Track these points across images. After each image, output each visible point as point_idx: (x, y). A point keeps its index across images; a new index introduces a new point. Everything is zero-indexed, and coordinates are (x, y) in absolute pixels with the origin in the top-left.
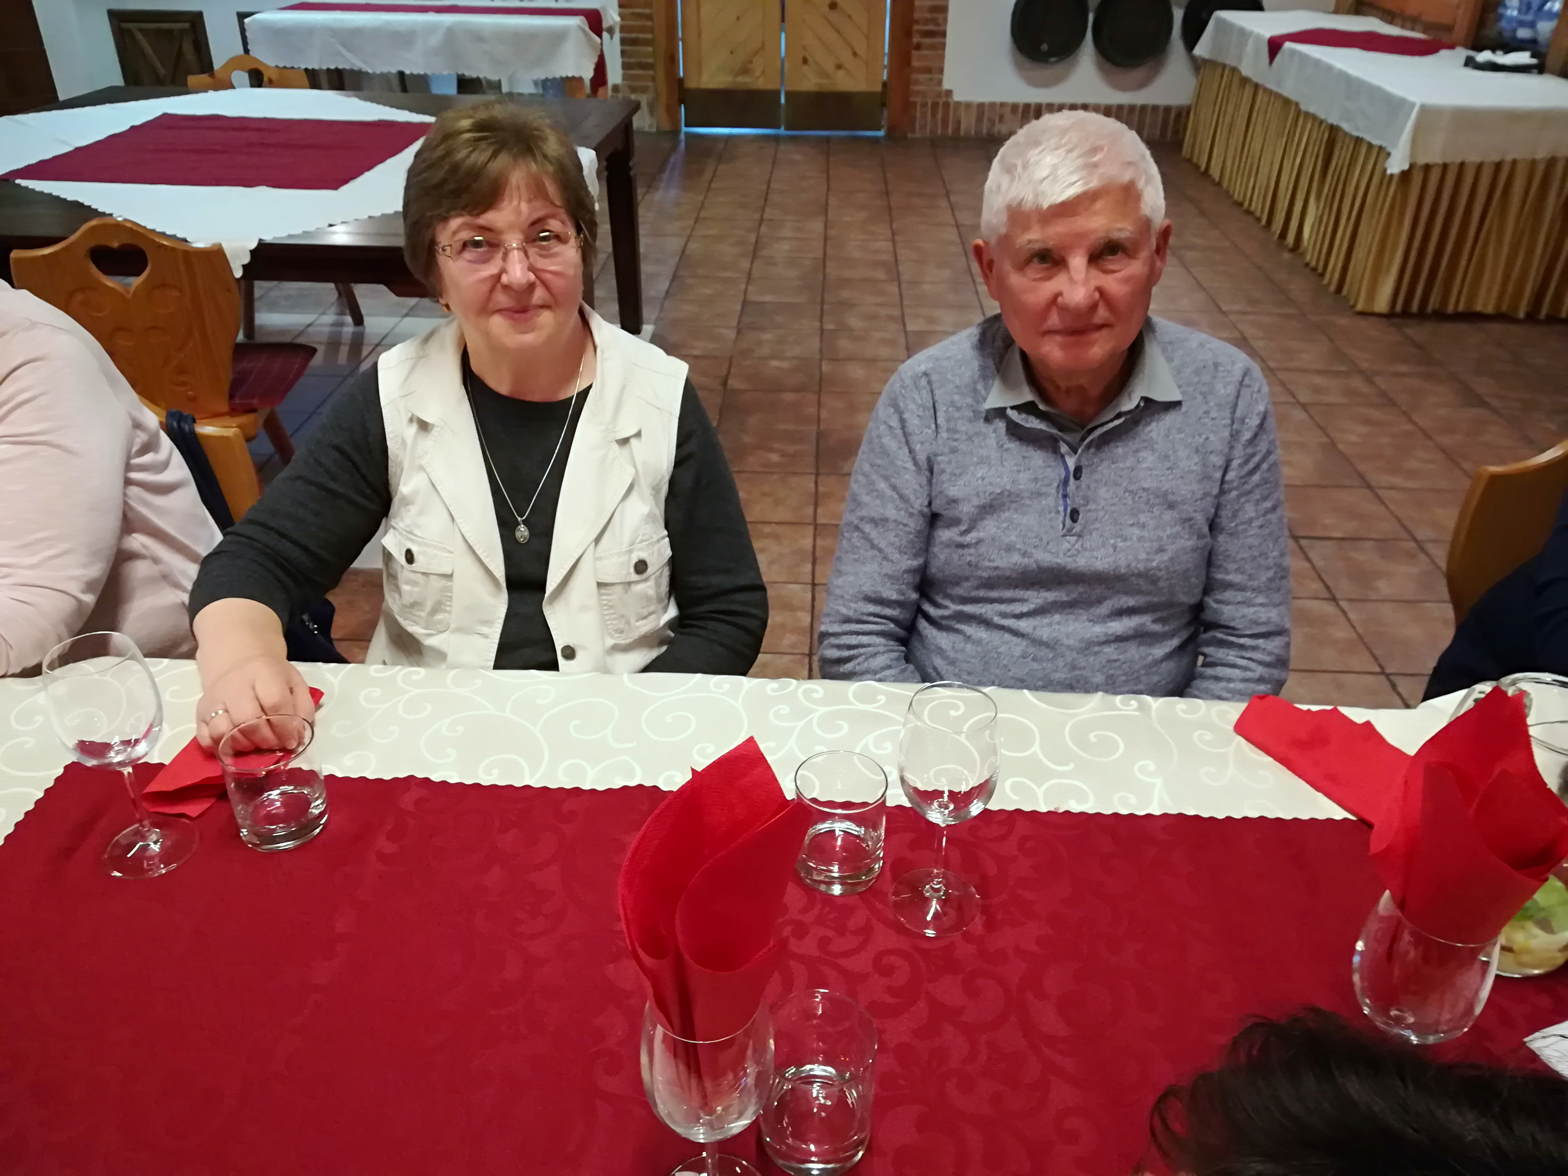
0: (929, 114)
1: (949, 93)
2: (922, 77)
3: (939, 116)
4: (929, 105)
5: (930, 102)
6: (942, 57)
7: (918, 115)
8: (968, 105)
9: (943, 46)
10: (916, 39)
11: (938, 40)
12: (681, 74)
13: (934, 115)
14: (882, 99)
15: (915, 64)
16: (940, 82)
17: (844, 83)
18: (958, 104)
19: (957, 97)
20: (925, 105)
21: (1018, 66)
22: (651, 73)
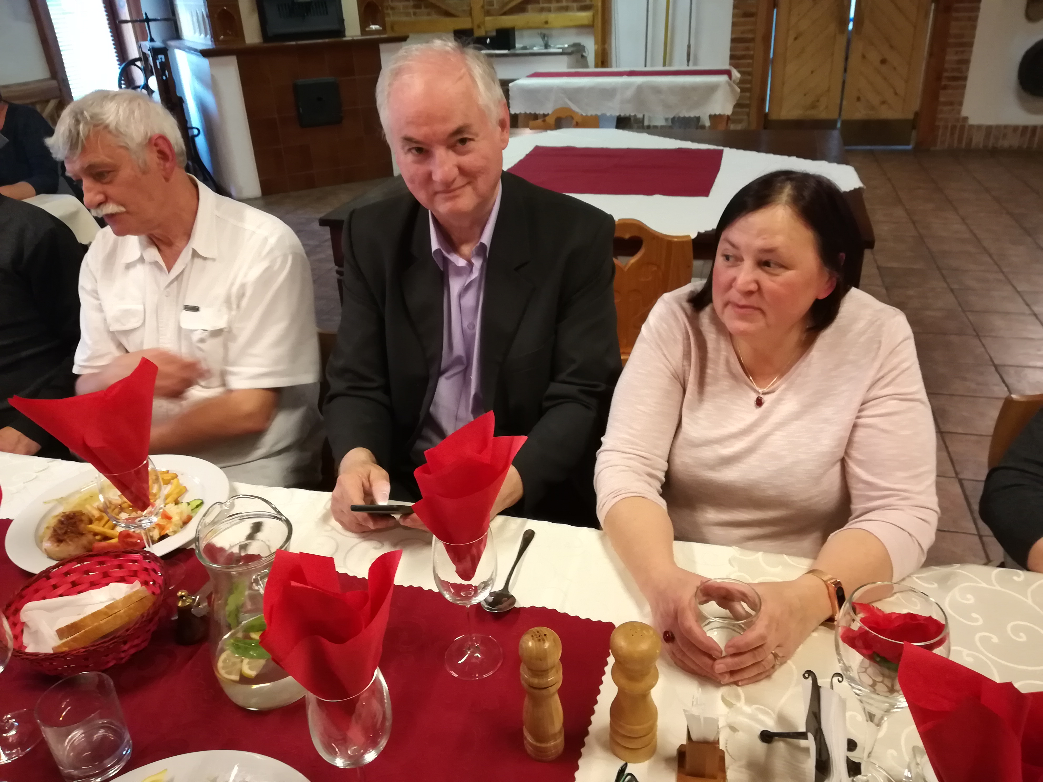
0: (949, 134)
1: (966, 119)
2: (946, 108)
3: (956, 136)
4: (949, 128)
5: (950, 125)
6: (962, 95)
7: (940, 134)
8: (979, 127)
9: (964, 87)
10: (944, 83)
11: (961, 83)
12: (767, 110)
13: (952, 134)
14: (913, 124)
15: (942, 99)
16: (959, 112)
17: (886, 114)
18: (972, 126)
19: (973, 121)
20: (946, 127)
21: (1021, 99)
22: (747, 110)
